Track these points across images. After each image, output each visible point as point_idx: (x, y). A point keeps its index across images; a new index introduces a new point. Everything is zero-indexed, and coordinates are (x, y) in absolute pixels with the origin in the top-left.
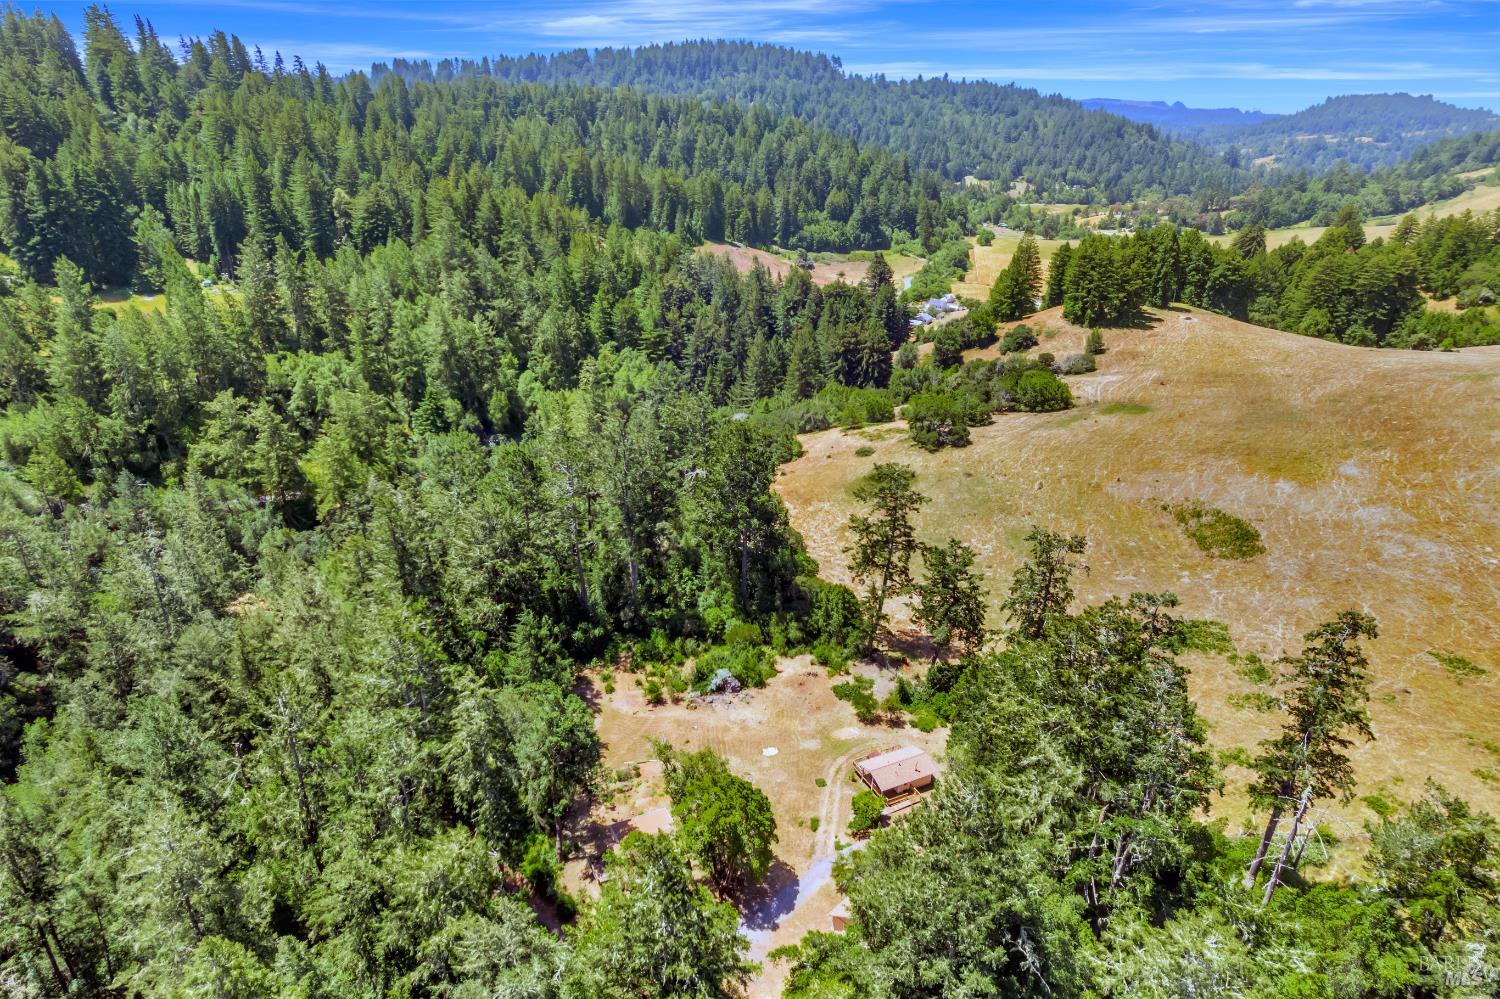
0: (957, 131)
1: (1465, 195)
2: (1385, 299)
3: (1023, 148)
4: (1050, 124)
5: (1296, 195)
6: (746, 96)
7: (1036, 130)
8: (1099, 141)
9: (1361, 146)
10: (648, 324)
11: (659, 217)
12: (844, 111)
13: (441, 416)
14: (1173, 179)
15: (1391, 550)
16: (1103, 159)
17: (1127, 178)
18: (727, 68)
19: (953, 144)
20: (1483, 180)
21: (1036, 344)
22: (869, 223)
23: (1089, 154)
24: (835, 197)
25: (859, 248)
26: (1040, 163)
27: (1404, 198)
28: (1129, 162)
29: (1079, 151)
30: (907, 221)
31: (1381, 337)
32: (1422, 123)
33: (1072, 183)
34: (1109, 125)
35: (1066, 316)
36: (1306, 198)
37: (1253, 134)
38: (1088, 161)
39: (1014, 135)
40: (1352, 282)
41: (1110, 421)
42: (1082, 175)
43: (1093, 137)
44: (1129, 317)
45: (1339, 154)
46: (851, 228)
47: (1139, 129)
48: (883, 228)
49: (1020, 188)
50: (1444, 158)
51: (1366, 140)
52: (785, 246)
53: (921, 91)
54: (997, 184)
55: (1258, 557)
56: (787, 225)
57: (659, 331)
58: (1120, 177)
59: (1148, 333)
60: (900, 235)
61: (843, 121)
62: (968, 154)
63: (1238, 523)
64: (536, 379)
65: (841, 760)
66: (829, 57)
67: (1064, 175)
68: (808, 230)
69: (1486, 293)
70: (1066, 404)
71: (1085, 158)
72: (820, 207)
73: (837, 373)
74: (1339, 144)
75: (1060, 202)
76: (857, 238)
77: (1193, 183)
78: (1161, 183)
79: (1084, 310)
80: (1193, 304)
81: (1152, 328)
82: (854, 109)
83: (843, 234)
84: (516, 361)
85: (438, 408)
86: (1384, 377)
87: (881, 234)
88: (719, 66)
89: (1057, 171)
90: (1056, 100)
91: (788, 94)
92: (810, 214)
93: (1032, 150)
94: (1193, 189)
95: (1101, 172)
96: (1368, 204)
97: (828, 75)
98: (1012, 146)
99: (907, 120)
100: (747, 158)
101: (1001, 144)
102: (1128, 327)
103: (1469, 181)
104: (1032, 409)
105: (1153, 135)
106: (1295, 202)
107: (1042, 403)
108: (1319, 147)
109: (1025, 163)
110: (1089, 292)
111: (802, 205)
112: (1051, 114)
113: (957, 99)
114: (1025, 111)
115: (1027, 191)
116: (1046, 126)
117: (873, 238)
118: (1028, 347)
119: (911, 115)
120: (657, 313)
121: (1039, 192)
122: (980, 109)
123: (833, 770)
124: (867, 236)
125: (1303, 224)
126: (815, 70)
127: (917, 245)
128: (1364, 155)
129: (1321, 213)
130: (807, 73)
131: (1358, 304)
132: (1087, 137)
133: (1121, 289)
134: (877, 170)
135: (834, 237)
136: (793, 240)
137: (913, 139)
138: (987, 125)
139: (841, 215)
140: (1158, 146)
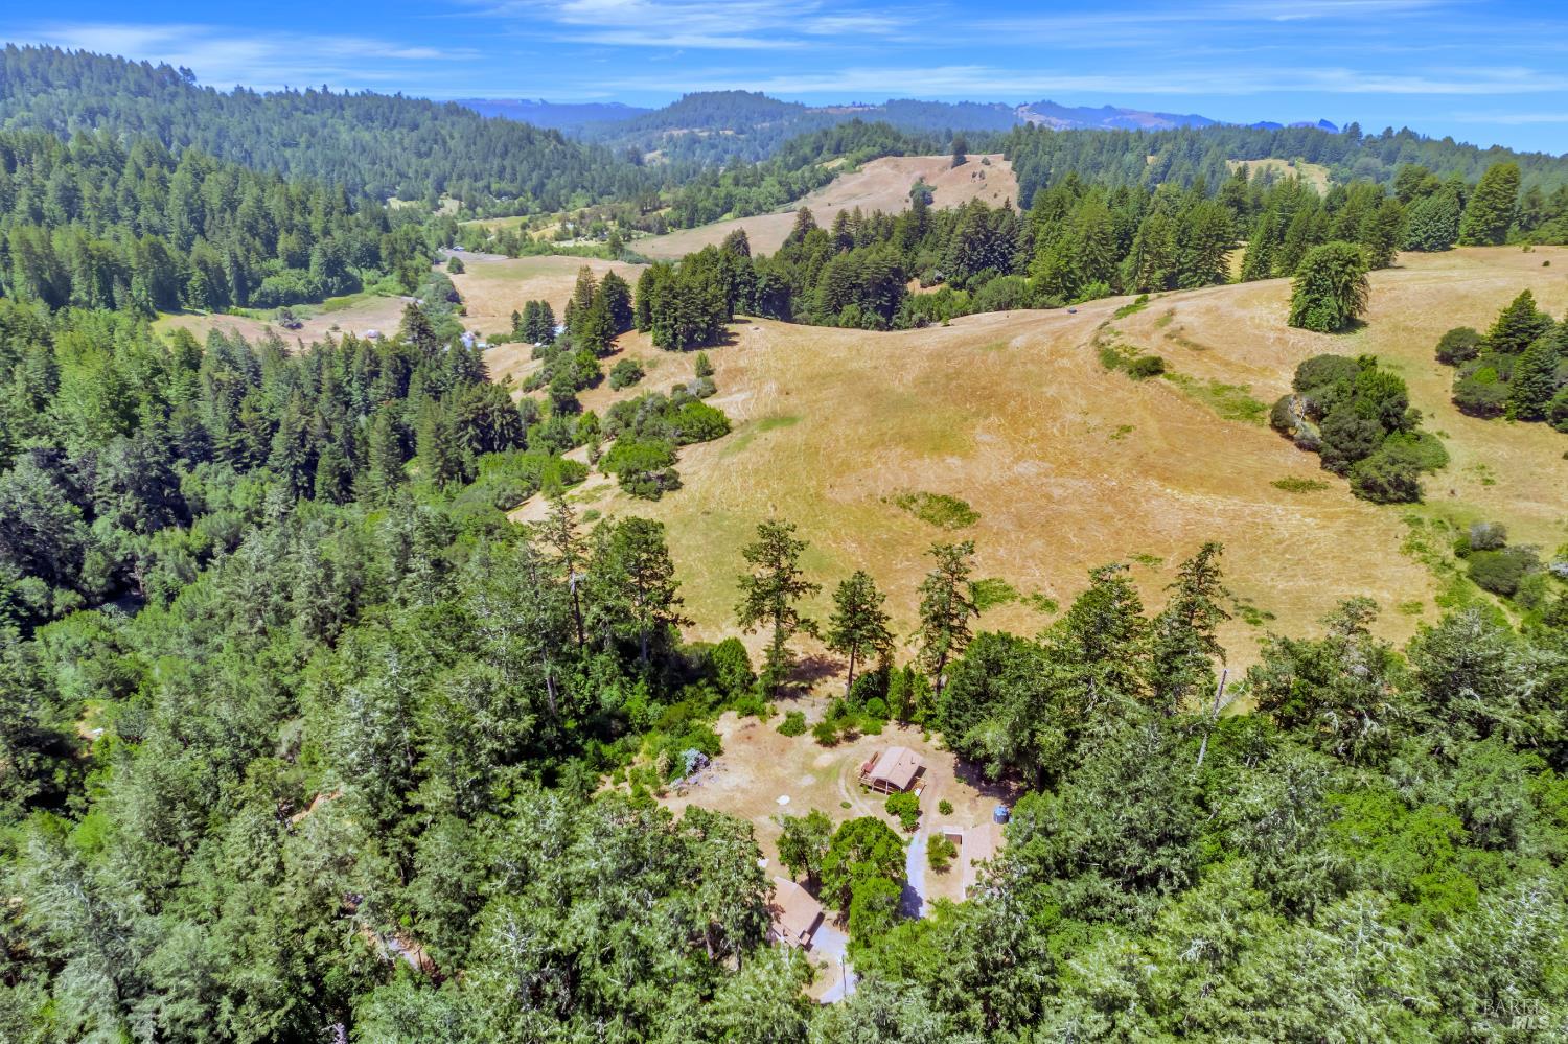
0: (364, 150)
1: (834, 182)
2: (885, 289)
3: (438, 164)
4: (456, 135)
5: (715, 191)
6: (83, 121)
7: (445, 143)
8: (513, 150)
9: (726, 139)
10: (219, 432)
11: (89, 293)
12: (222, 133)
13: (21, 603)
14: (593, 180)
15: (1057, 492)
16: (523, 168)
17: (550, 186)
18: (37, 83)
19: (364, 165)
20: (842, 168)
21: (643, 375)
22: (333, 266)
23: (507, 163)
24: (285, 242)
25: (331, 295)
26: (460, 177)
27: (795, 188)
28: (547, 169)
29: (496, 162)
30: (371, 258)
31: (889, 319)
32: (764, 116)
33: (499, 195)
34: (517, 134)
35: (657, 344)
36: (722, 192)
37: (632, 130)
38: (508, 171)
39: (424, 149)
40: (858, 277)
41: (775, 435)
42: (505, 185)
43: (506, 147)
44: (716, 337)
45: (713, 147)
46: (315, 273)
47: (546, 135)
48: (349, 269)
49: (450, 206)
50: (807, 150)
51: (729, 132)
52: (244, 303)
53: (302, 106)
54: (426, 202)
55: (978, 521)
56: (241, 281)
57: (237, 436)
58: (543, 185)
59: (736, 348)
60: (367, 275)
61: (226, 146)
62: (383, 175)
63: (945, 498)
64: (115, 526)
65: (842, 782)
66: (176, 68)
67: (488, 187)
68: (269, 284)
69: (938, 274)
70: (725, 428)
71: (504, 168)
72: (273, 253)
73: (470, 442)
74: (710, 137)
75: (496, 216)
76: (325, 284)
77: (613, 185)
78: (583, 187)
79: (675, 336)
80: (747, 313)
81: (735, 343)
82: (234, 131)
83: (310, 282)
84: (78, 510)
85: (15, 594)
86: (937, 356)
87: (347, 277)
88: (22, 81)
89: (480, 184)
90: (454, 109)
91: (144, 115)
92: (265, 265)
93: (448, 165)
94: (614, 190)
95: (524, 182)
96: (772, 195)
97: (181, 90)
98: (427, 161)
99: (303, 141)
100: (160, 207)
101: (414, 160)
102: (716, 345)
103: (834, 170)
104: (702, 439)
105: (559, 139)
106: (716, 198)
107: (710, 432)
108: (695, 141)
109: (445, 179)
110: (676, 319)
111: (253, 256)
112: (453, 125)
113: (348, 113)
114: (426, 124)
115: (460, 209)
116: (452, 138)
117: (343, 281)
118: (637, 380)
119: (306, 135)
120: (227, 415)
121: (472, 207)
122: (377, 124)
123: (844, 792)
124: (336, 280)
125: (727, 216)
126: (163, 85)
127: (392, 281)
128: (732, 147)
129: (738, 206)
130: (155, 89)
131: (866, 295)
132: (499, 148)
133: (705, 312)
134: (318, 204)
135: (300, 287)
136: (254, 297)
137: (318, 163)
138: (392, 140)
139: (299, 261)
140: (569, 151)
